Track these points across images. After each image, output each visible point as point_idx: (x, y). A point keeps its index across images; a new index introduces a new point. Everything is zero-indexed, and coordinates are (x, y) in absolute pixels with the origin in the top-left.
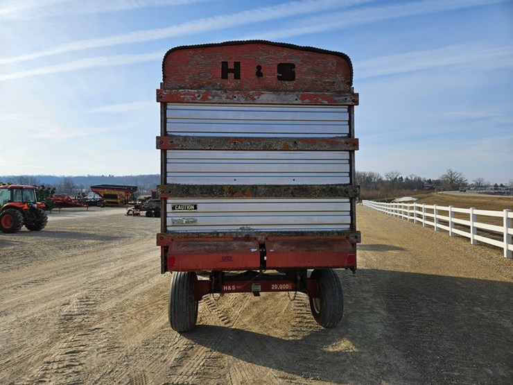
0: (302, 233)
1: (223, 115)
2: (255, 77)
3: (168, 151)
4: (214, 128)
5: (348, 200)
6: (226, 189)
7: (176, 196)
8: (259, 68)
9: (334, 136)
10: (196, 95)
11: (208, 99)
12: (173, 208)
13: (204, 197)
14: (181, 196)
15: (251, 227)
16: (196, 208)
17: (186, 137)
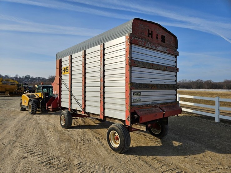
0: (167, 103)
1: (148, 53)
2: (156, 39)
3: (132, 67)
4: (146, 58)
5: (175, 90)
6: (150, 85)
7: (136, 88)
8: (157, 35)
9: (172, 66)
10: (142, 42)
11: (146, 45)
12: (134, 94)
13: (144, 89)
14: (138, 89)
15: (155, 102)
16: (140, 94)
17: (139, 61)
